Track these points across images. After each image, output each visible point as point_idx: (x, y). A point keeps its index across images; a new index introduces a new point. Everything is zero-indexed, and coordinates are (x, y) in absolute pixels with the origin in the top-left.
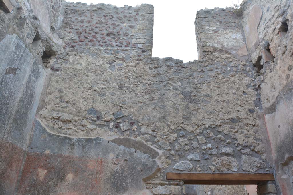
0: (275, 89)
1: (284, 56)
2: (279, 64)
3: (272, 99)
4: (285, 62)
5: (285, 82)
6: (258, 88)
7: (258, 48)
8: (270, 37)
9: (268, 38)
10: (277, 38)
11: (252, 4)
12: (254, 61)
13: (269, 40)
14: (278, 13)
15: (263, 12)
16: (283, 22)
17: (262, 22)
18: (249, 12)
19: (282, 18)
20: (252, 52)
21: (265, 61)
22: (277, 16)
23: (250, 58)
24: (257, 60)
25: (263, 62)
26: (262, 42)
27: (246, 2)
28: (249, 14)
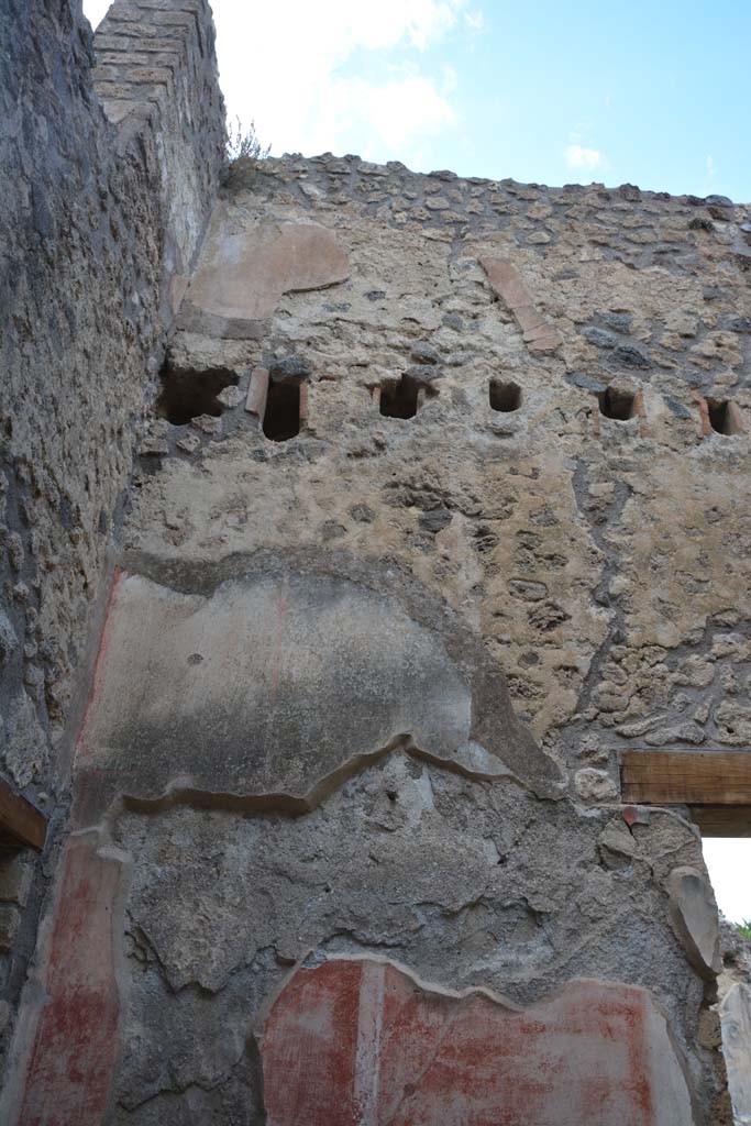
0: (241, 521)
1: (354, 464)
2: (318, 467)
3: (202, 545)
4: (350, 481)
5: (307, 535)
6: (141, 455)
7: (242, 343)
8: (327, 364)
9: (315, 360)
10: (360, 394)
11: (306, 213)
12: (183, 359)
13: (315, 369)
14: (408, 341)
15: (347, 280)
16: (413, 380)
17: (325, 299)
18: (278, 215)
19: (414, 365)
20: (195, 328)
21: (251, 409)
22: (400, 345)
23: (170, 335)
24: (202, 369)
25: (238, 401)
26: (275, 344)
27: (284, 182)
28: (278, 223)
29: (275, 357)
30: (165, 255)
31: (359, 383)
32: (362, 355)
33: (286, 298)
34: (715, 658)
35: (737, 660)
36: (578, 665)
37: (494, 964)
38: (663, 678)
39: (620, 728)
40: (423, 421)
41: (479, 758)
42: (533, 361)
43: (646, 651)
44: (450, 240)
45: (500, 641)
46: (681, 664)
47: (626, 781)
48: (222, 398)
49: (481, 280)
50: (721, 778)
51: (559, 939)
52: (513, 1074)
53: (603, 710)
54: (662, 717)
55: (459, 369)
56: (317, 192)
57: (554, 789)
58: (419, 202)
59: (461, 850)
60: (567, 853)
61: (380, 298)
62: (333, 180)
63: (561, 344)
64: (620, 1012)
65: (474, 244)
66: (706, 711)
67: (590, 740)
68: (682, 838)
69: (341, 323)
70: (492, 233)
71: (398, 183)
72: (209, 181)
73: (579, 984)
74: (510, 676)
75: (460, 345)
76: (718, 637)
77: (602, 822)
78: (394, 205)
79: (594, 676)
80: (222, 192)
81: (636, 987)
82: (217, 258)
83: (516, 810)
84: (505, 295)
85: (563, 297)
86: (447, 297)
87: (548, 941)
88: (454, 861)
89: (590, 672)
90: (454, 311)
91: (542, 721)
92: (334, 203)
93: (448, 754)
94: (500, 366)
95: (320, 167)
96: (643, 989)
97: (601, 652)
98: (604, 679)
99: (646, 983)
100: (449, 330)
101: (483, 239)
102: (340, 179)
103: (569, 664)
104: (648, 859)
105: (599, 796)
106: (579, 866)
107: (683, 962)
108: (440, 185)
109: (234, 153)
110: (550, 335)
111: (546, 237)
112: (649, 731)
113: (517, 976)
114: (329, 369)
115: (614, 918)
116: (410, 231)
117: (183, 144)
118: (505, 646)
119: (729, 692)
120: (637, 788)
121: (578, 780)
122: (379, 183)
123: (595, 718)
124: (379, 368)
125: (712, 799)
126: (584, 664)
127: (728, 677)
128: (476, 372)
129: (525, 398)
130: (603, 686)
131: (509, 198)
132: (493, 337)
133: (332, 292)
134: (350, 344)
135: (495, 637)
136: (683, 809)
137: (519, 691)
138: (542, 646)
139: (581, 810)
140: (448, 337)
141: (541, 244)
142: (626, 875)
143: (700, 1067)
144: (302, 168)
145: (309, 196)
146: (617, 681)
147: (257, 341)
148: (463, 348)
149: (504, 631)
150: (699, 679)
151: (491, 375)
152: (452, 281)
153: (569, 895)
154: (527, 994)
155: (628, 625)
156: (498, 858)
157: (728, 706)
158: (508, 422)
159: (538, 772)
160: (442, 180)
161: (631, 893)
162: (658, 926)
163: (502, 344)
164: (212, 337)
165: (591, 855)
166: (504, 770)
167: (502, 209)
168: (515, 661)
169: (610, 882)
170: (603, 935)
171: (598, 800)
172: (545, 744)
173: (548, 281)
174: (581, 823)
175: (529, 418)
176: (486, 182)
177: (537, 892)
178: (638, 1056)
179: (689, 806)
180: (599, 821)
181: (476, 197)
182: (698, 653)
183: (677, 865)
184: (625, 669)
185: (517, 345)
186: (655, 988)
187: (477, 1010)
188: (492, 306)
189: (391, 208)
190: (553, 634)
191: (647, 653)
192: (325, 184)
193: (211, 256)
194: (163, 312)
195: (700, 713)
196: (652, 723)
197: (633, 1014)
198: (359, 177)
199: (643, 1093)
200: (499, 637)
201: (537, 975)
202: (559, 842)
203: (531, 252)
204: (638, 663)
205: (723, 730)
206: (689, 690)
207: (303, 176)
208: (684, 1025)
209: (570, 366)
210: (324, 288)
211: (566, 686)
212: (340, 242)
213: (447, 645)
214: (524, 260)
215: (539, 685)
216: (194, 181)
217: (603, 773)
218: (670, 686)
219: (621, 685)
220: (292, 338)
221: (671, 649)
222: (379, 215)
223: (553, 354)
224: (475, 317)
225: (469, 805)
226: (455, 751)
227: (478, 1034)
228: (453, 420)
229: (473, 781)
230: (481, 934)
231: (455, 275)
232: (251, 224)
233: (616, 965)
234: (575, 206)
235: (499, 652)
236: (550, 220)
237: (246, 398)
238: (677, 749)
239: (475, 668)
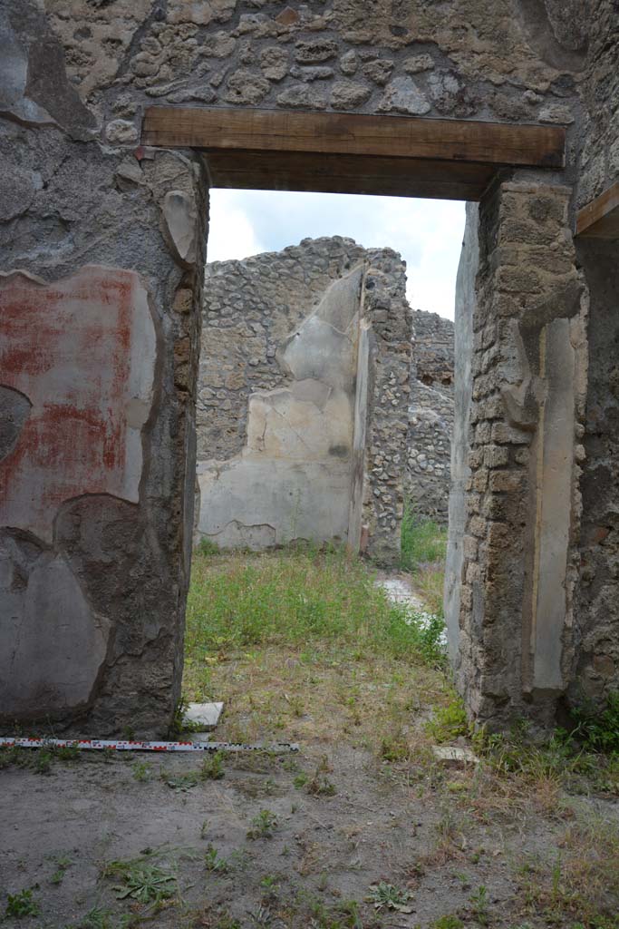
34: (238, 34)
35: (256, 36)
36: (121, 38)
37: (33, 255)
38: (191, 50)
39: (148, 89)
41: (31, 110)
43: (181, 27)
45: (61, 18)
46: (208, 38)
47: (146, 129)
50: (221, 128)
51: (80, 239)
52: (39, 323)
53: (138, 76)
54: (184, 80)
57: (86, 133)
59: (15, 178)
60: (92, 180)
64: (116, 287)
66: (221, 77)
67: (122, 99)
68: (179, 170)
73: (89, 268)
74: (68, 47)
76: (244, 17)
77: (120, 158)
79: (134, 47)
81: (130, 271)
83: (57, 149)
87: (71, 241)
88: (9, 185)
89: (132, 44)
91: (89, 83)
93: (6, 107)
96: (136, 272)
97: (144, 27)
98: (142, 50)
99: (137, 269)
103: (114, 37)
104: (149, 184)
105: (122, 140)
106: (100, 189)
107: (168, 257)
112: (172, 92)
113: (47, 263)
115: (120, 225)
118: (64, 22)
119: (243, 61)
120: (154, 134)
121: (109, 128)
123: (131, 81)
125: (212, 144)
126: (126, 37)
127: (246, 50)
130: (140, 56)
135: (57, 14)
136: (187, 150)
137: (73, 60)
138: (95, 21)
139: (106, 150)
142: (133, 196)
143: (171, 323)
146: (152, 52)
149: (64, 8)
150: (221, 51)
153: (90, 209)
154: (53, 274)
155: (169, 4)
156: (42, 184)
157: (240, 73)
159: (77, 122)
161: (135, 209)
162: (152, 232)
165: (110, 182)
166: (49, 119)
168: (71, 33)
169: (120, 201)
170: (111, 237)
171: (121, 143)
172: (89, 102)
174: (104, 159)
177: (66, 208)
178: (124, 314)
179: (193, 148)
180: (118, 157)
182: (224, 30)
183: (172, 189)
184: (161, 42)
186: (144, 272)
187: (18, 284)
190: (104, 12)
191: (181, 29)
195: (216, 78)
196: (174, 86)
197: (125, 288)
199: (125, 336)
200: (61, 13)
201: (62, 262)
202: (87, 173)
204: (172, 37)
205: (233, 93)
206: (211, 61)
208: (164, 296)
211: (111, 56)
213: (11, 18)
215: (89, 54)
217: (129, 123)
218: (196, 57)
219: (155, 55)
221: (202, 26)
225: (24, 146)
226: (12, 105)
227: (18, 299)
229: (27, 128)
230: (27, 237)
233: (118, 257)
235: (59, 26)
238: (189, 106)
239: (34, 39)
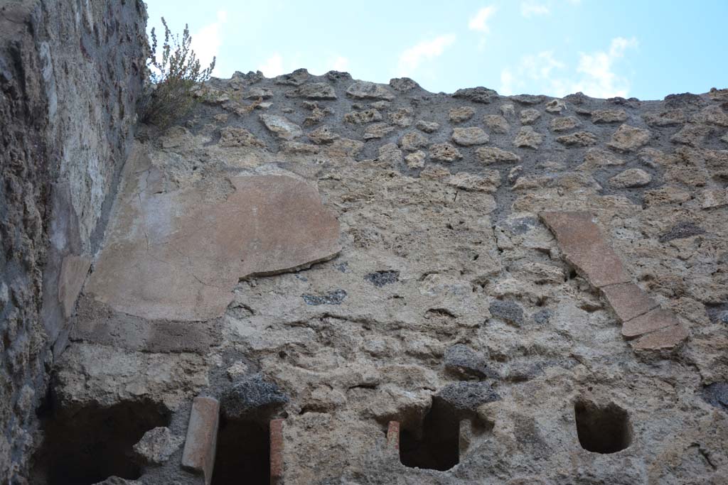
7: (176, 358)
8: (312, 386)
9: (292, 379)
10: (366, 431)
11: (270, 157)
12: (79, 387)
13: (294, 394)
14: (438, 345)
15: (338, 255)
16: (451, 405)
17: (306, 285)
18: (228, 162)
19: (450, 383)
20: (102, 338)
21: (192, 464)
22: (426, 351)
23: (58, 349)
24: (111, 402)
25: (170, 451)
26: (228, 357)
27: (237, 115)
28: (229, 175)
29: (229, 377)
30: (54, 224)
31: (365, 415)
32: (367, 369)
33: (245, 286)
40: (471, 473)
42: (644, 368)
44: (493, 189)
48: (143, 448)
49: (545, 245)
55: (522, 386)
56: (287, 127)
58: (442, 136)
61: (391, 281)
62: (310, 108)
63: (687, 340)
65: (530, 193)
69: (331, 321)
70: (557, 175)
71: (409, 109)
72: (122, 115)
75: (522, 348)
78: (405, 141)
80: (141, 130)
82: (134, 229)
84: (587, 266)
85: (681, 265)
86: (496, 274)
90: (507, 295)
92: (312, 142)
94: (589, 379)
95: (290, 91)
100: (502, 325)
101: (545, 184)
102: (321, 108)
108: (472, 109)
109: (158, 72)
110: (664, 325)
111: (644, 176)
114: (315, 394)
116: (431, 179)
117: (82, 61)
122: (380, 110)
124: (395, 390)
128: (550, 389)
129: (636, 430)
131: (579, 123)
132: (573, 333)
133: (316, 274)
134: (347, 354)
140: (500, 335)
141: (637, 186)
144: (263, 93)
145: (276, 134)
147: (199, 353)
148: (526, 352)
151: (576, 392)
152: (501, 250)
158: (613, 469)
160: (475, 101)
163: (589, 342)
164: (128, 350)
167: (569, 138)
173: (654, 242)
175: (647, 462)
176: (543, 100)
181: (529, 123)
185: (611, 344)
188: (568, 285)
189: (399, 146)
192: (299, 115)
193: (126, 226)
194: (48, 314)
198: (349, 104)
203: (621, 200)
207: (265, 105)
209: (707, 374)
210: (303, 269)
212: (325, 200)
214: (612, 212)
216: (99, 113)
220: (256, 347)
222: (382, 157)
223: (675, 356)
224: (541, 303)
228: (521, 469)
231: (504, 241)
232: (188, 177)
234: (687, 126)
236: (648, 150)
237: (182, 447)
